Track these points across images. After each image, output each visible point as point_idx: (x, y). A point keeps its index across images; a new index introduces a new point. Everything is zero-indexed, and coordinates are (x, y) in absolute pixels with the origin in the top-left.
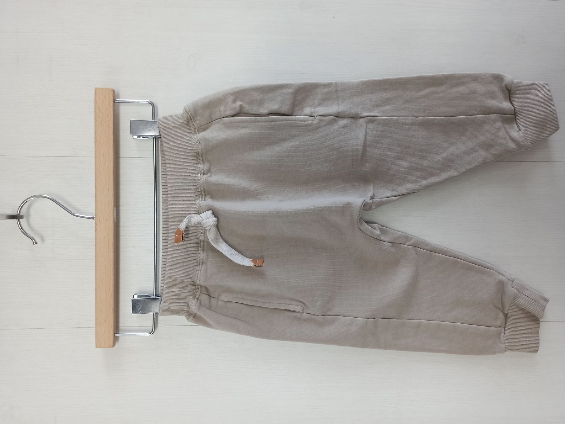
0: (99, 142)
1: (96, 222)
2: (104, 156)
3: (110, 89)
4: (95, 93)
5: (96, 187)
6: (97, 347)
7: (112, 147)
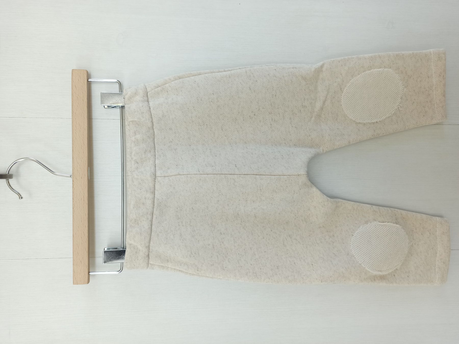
0: (76, 114)
1: (73, 179)
2: (79, 124)
3: (84, 70)
4: (72, 73)
5: (73, 150)
6: (74, 284)
7: (86, 117)
